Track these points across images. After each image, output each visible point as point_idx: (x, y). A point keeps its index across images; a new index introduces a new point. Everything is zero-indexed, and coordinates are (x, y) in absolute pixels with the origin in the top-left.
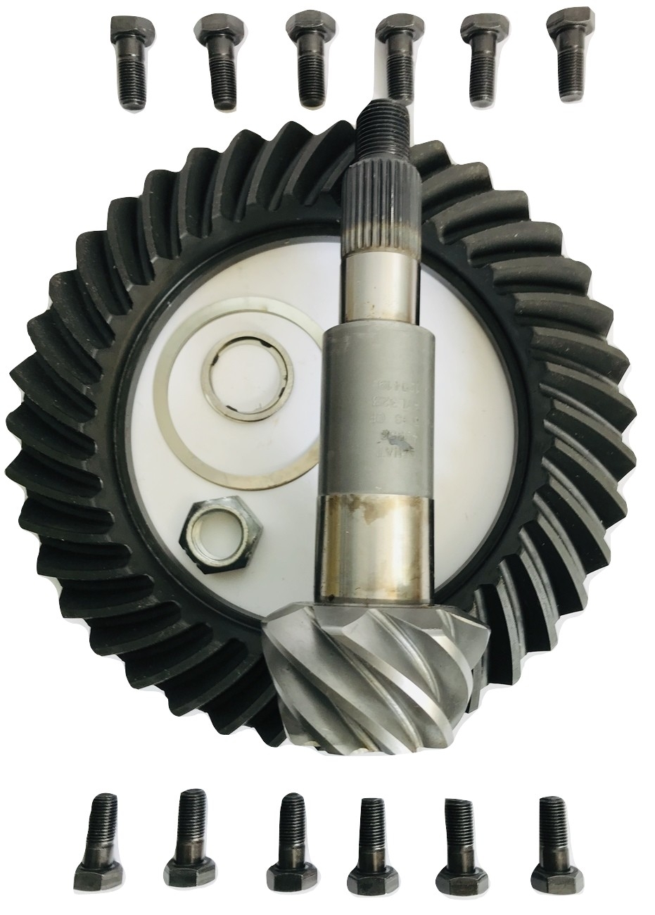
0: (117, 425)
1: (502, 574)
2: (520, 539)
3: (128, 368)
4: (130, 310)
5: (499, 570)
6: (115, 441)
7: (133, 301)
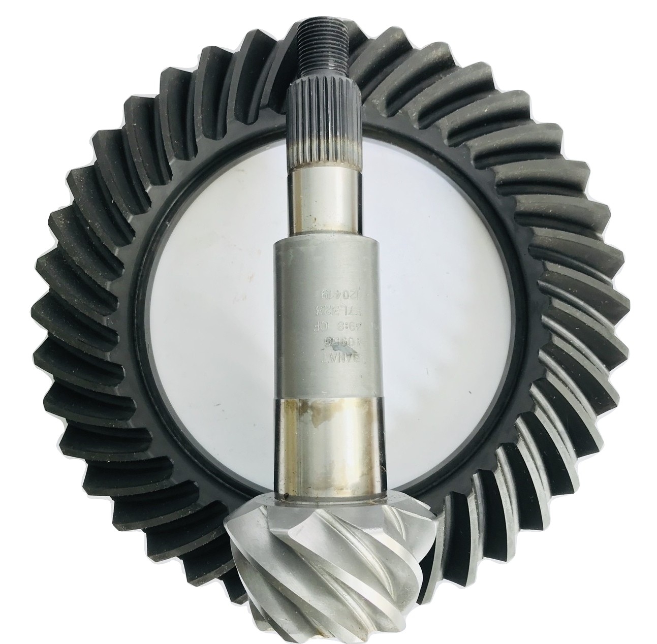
0: (139, 345)
1: (520, 432)
2: (531, 396)
3: (139, 290)
4: (134, 238)
5: (516, 428)
6: (139, 360)
7: (135, 230)
